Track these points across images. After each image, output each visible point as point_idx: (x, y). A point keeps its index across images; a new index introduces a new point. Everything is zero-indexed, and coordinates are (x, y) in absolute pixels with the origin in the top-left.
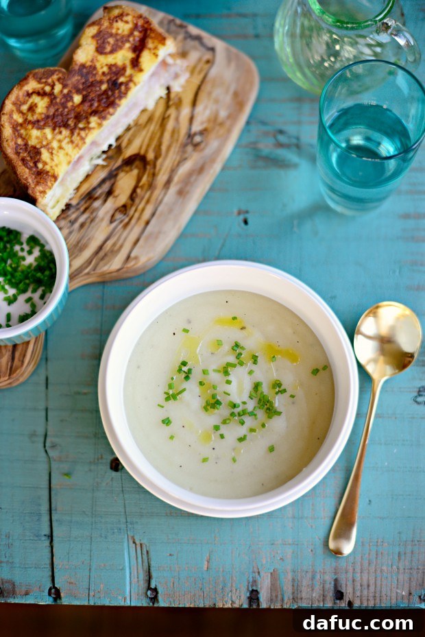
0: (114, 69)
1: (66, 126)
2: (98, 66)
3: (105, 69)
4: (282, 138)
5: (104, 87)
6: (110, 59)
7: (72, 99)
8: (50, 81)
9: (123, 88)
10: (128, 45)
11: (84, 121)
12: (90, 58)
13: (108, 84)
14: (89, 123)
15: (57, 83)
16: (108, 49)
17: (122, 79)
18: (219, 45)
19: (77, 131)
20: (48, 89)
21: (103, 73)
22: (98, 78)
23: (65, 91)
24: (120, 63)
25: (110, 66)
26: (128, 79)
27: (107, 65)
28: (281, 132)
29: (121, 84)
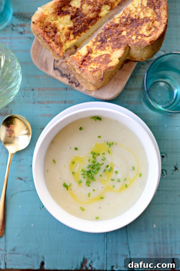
0: (102, 48)
1: (132, 20)
2: (110, 49)
3: (107, 48)
4: (21, 29)
5: (109, 39)
6: (103, 53)
7: (127, 33)
8: (138, 40)
9: (99, 39)
10: (93, 59)
11: (122, 22)
12: (115, 53)
13: (106, 41)
14: (120, 21)
15: (134, 39)
16: (103, 57)
17: (99, 43)
18: (51, 72)
19: (126, 16)
20: (139, 37)
21: (108, 46)
22: (112, 43)
23: (130, 36)
24: (99, 51)
25: (104, 49)
26: (96, 44)
27: (106, 50)
28: (21, 33)
29: (100, 41)
